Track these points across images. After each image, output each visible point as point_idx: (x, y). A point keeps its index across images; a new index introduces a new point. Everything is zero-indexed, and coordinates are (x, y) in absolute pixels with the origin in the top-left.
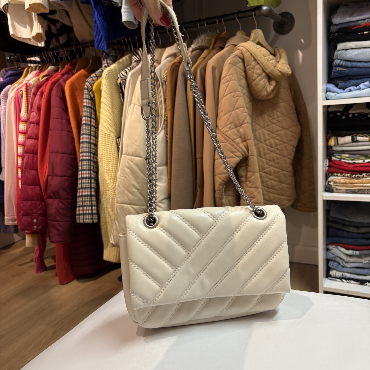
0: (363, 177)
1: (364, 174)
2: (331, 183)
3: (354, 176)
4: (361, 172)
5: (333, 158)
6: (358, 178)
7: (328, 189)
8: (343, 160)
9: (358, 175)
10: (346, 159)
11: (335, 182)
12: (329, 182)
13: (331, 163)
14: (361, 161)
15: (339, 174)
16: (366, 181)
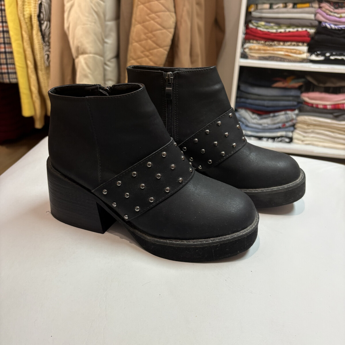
0: (275, 45)
1: (276, 43)
2: (247, 50)
3: (267, 43)
4: (273, 40)
5: (251, 26)
6: (271, 45)
7: (244, 56)
8: (259, 29)
9: (271, 43)
10: (262, 27)
11: (250, 49)
12: (245, 49)
13: (248, 31)
14: (274, 31)
15: (255, 42)
16: (276, 49)
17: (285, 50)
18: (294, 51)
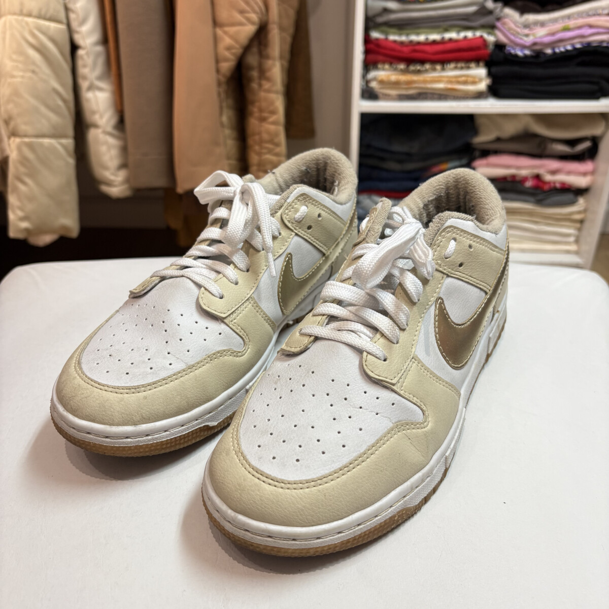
0: (426, 71)
1: (428, 66)
3: (412, 68)
5: (374, 35)
6: (419, 72)
9: (418, 67)
11: (381, 82)
12: (368, 81)
15: (387, 66)
16: (428, 79)
17: (445, 79)
18: (463, 79)
